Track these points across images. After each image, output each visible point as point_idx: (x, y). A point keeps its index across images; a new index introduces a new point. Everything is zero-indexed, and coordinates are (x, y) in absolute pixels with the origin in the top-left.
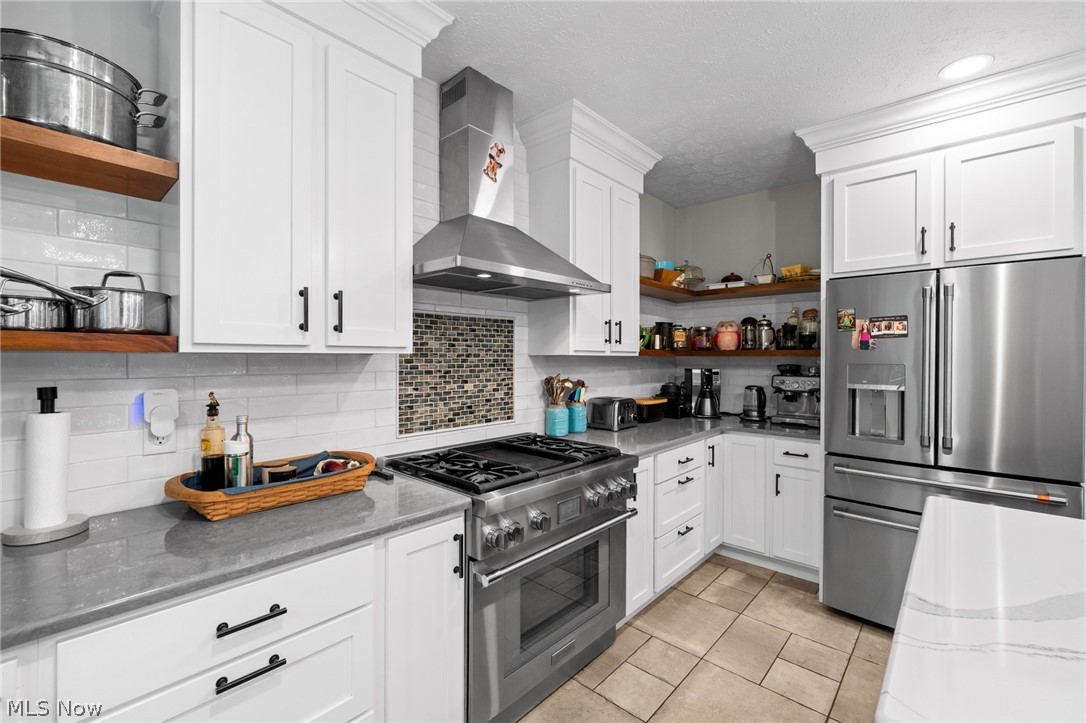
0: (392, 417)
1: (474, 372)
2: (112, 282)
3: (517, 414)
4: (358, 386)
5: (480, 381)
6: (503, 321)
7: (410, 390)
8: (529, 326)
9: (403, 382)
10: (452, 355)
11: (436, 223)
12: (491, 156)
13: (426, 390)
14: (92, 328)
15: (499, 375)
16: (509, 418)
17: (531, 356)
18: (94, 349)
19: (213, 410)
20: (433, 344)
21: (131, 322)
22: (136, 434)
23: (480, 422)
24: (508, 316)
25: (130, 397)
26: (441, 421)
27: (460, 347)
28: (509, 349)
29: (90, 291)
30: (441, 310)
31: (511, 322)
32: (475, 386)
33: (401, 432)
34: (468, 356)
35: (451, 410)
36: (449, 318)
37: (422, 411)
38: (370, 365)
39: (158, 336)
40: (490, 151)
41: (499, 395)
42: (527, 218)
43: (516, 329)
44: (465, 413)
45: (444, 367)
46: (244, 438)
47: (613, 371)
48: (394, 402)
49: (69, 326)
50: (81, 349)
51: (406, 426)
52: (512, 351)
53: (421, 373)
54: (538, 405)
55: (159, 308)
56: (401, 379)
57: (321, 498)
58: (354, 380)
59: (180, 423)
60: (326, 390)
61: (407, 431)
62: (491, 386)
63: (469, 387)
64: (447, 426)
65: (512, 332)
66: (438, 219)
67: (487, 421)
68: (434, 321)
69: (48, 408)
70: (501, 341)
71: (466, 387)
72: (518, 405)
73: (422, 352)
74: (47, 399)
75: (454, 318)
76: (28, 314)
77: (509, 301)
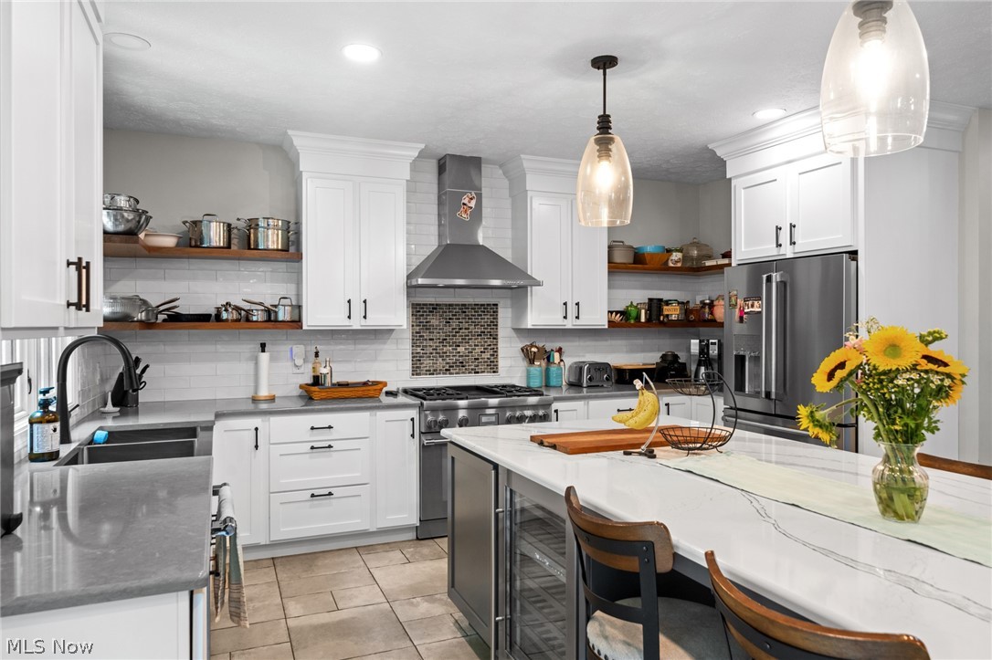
0: (408, 365)
1: (465, 340)
2: (283, 302)
3: (500, 369)
4: (386, 347)
5: (470, 346)
6: (488, 305)
7: (419, 350)
8: (512, 307)
9: (414, 345)
10: (448, 329)
11: (436, 247)
12: (464, 204)
13: (429, 350)
14: (276, 321)
15: (486, 342)
16: (494, 372)
17: (514, 329)
18: (276, 328)
19: (317, 355)
20: (434, 322)
21: (288, 318)
22: (290, 364)
23: (470, 373)
24: (492, 301)
25: (287, 348)
26: (440, 370)
27: (454, 324)
28: (494, 324)
29: (275, 306)
30: (438, 300)
31: (497, 305)
32: (466, 349)
33: (413, 375)
34: (460, 329)
35: (447, 363)
36: (446, 305)
37: (427, 363)
38: (394, 335)
39: (296, 323)
40: (463, 201)
41: (486, 355)
42: (510, 230)
43: (500, 310)
44: (458, 366)
45: (443, 336)
46: (328, 368)
47: (606, 340)
48: (409, 357)
49: (269, 320)
50: (273, 328)
51: (416, 371)
52: (497, 325)
53: (426, 340)
54: (522, 364)
55: (297, 311)
56: (413, 343)
57: (358, 397)
58: (385, 343)
59: (305, 361)
60: (369, 348)
61: (417, 374)
62: (478, 350)
63: (461, 349)
64: (445, 374)
65: (497, 312)
66: (437, 244)
67: (476, 373)
68: (435, 308)
69: (263, 351)
70: (487, 318)
71: (459, 349)
72: (502, 363)
73: (427, 327)
74: (263, 347)
75: (450, 305)
76: (258, 316)
77: (494, 290)
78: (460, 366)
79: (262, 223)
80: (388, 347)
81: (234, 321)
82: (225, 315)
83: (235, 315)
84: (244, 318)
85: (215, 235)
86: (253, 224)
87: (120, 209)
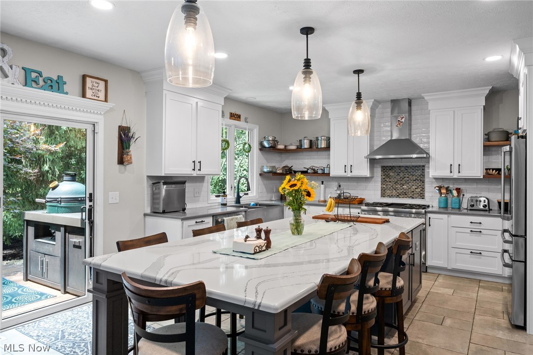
0: (379, 193)
1: (407, 183)
3: (426, 197)
4: (370, 184)
5: (410, 185)
6: (419, 166)
7: (384, 186)
9: (382, 184)
10: (398, 177)
13: (389, 186)
14: (325, 173)
15: (418, 184)
16: (422, 198)
19: (340, 186)
20: (392, 174)
23: (409, 198)
24: (422, 164)
25: (332, 183)
26: (394, 196)
27: (402, 175)
28: (423, 175)
29: (324, 168)
30: (394, 164)
31: (424, 166)
32: (407, 187)
33: (381, 197)
34: (405, 177)
35: (398, 193)
37: (388, 192)
39: (329, 174)
41: (418, 190)
43: (426, 169)
44: (403, 194)
45: (396, 180)
48: (380, 189)
49: (323, 173)
50: (324, 176)
51: (383, 195)
53: (388, 182)
54: (438, 196)
55: (329, 170)
61: (383, 197)
62: (414, 187)
63: (405, 187)
64: (397, 197)
65: (424, 169)
67: (412, 198)
68: (392, 168)
69: (323, 184)
70: (419, 173)
71: (404, 187)
72: (427, 194)
73: (388, 176)
74: (323, 182)
75: (399, 166)
76: (320, 172)
77: (422, 159)
78: (405, 194)
79: (320, 139)
80: (371, 185)
81: (312, 173)
82: (309, 171)
83: (312, 171)
84: (315, 172)
85: (306, 144)
86: (317, 139)
87: (269, 140)
